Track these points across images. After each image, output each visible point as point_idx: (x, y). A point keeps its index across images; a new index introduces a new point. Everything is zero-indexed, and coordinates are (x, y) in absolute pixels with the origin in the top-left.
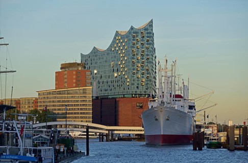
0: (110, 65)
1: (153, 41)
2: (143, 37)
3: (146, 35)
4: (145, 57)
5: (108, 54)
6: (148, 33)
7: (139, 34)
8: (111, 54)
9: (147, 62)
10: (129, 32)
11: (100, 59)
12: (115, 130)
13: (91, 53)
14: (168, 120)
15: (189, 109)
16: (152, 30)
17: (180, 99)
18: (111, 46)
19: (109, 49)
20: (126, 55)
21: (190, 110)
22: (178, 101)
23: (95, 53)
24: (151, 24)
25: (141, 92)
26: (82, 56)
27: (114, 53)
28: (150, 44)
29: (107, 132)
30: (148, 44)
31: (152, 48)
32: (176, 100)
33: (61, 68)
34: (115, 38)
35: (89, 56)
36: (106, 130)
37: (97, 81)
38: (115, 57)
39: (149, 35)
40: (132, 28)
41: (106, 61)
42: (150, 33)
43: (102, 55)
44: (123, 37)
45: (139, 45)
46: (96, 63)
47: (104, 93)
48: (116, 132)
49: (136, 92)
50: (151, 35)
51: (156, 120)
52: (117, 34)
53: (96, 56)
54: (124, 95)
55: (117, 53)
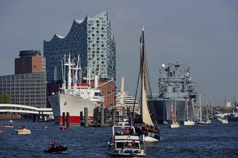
0: (69, 51)
2: (98, 25)
3: (101, 24)
4: (100, 44)
5: (67, 41)
6: (102, 22)
7: (94, 23)
8: (70, 41)
9: (102, 49)
10: (86, 21)
11: (60, 45)
13: (53, 39)
15: (95, 95)
18: (69, 34)
19: (68, 37)
20: (82, 42)
23: (56, 40)
26: (45, 43)
27: (72, 40)
28: (105, 32)
30: (102, 32)
31: (106, 36)
33: (20, 55)
34: (73, 26)
35: (50, 42)
37: (58, 66)
38: (73, 44)
39: (103, 24)
41: (65, 48)
42: (105, 22)
43: (62, 42)
44: (79, 25)
45: (95, 32)
46: (57, 49)
51: (57, 104)
52: (75, 23)
53: (57, 43)
55: (75, 40)
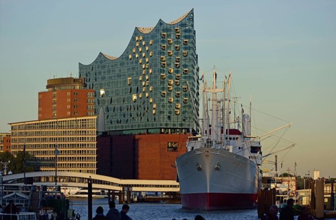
0: (126, 81)
1: (194, 43)
2: (178, 37)
3: (184, 34)
4: (182, 69)
5: (122, 64)
6: (186, 31)
7: (172, 32)
8: (128, 64)
9: (185, 78)
10: (156, 29)
11: (109, 72)
12: (133, 185)
13: (96, 62)
14: (217, 169)
15: (252, 152)
16: (193, 26)
17: (237, 136)
18: (127, 51)
19: (125, 56)
20: (150, 67)
21: (252, 155)
22: (234, 139)
23: (101, 62)
24: (190, 17)
25: (174, 125)
27: (132, 63)
28: (189, 48)
29: (120, 189)
30: (185, 49)
31: (192, 54)
32: (230, 139)
33: (48, 87)
34: (133, 38)
35: (92, 67)
36: (120, 185)
37: (105, 107)
38: (133, 69)
39: (187, 34)
40: (161, 23)
41: (119, 76)
42: (190, 31)
43: (113, 66)
44: (146, 37)
45: (172, 50)
46: (103, 78)
47: (116, 127)
48: (134, 189)
49: (167, 125)
50: (192, 34)
51: (200, 169)
52: (137, 32)
53: (103, 67)
54: (147, 129)
55: (137, 62)
